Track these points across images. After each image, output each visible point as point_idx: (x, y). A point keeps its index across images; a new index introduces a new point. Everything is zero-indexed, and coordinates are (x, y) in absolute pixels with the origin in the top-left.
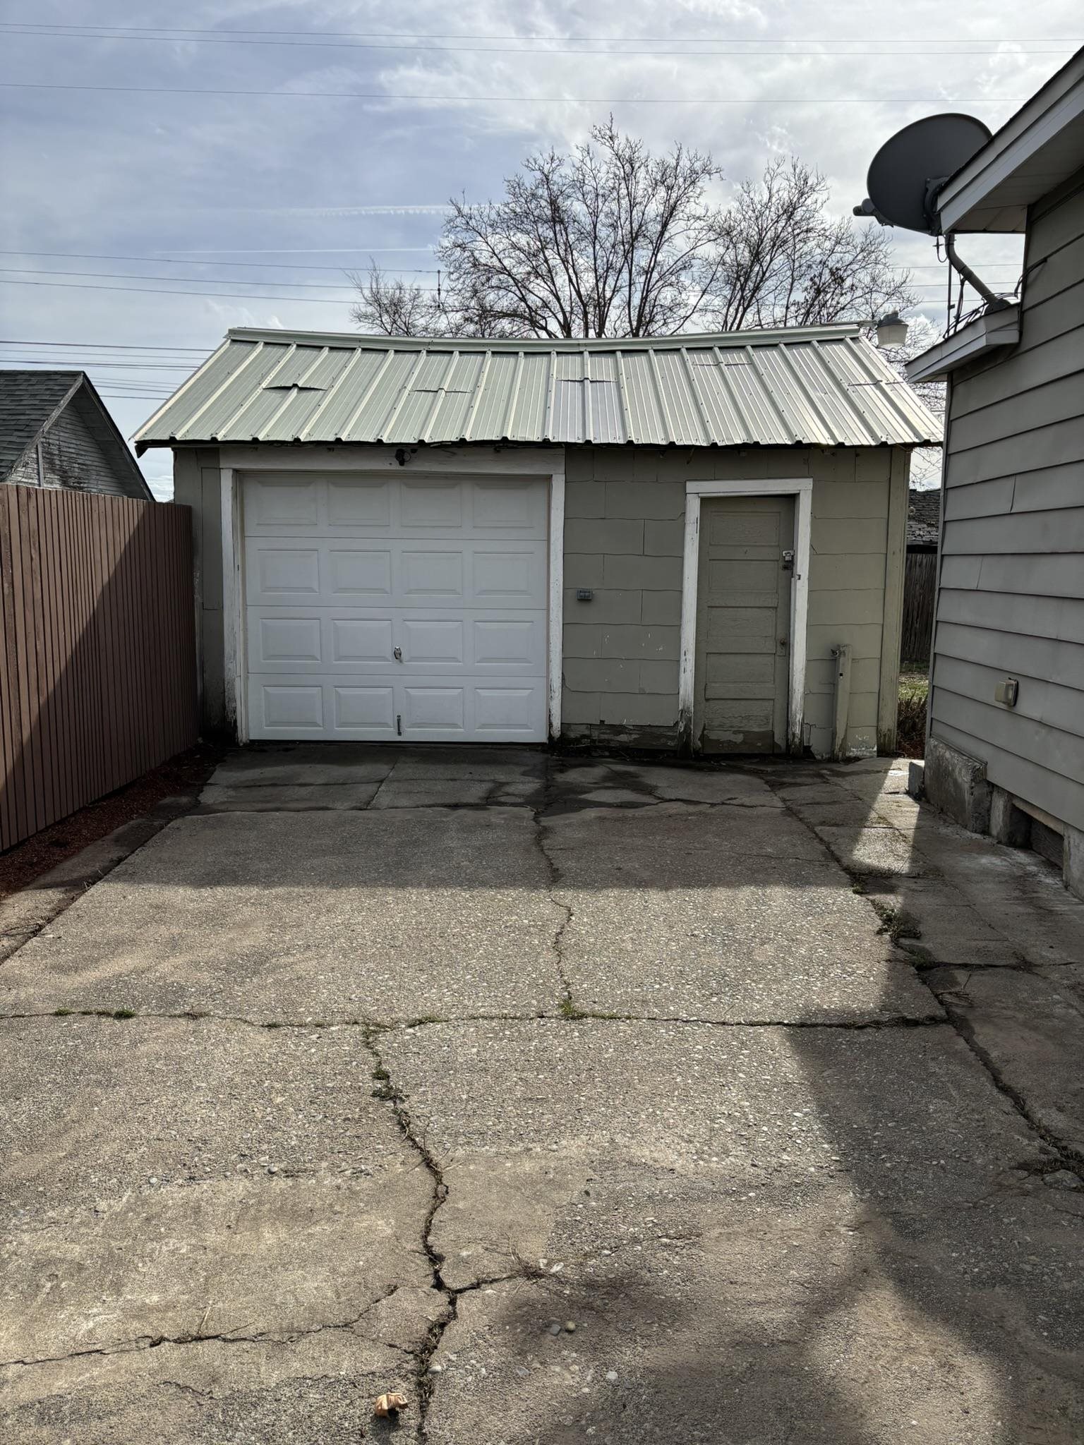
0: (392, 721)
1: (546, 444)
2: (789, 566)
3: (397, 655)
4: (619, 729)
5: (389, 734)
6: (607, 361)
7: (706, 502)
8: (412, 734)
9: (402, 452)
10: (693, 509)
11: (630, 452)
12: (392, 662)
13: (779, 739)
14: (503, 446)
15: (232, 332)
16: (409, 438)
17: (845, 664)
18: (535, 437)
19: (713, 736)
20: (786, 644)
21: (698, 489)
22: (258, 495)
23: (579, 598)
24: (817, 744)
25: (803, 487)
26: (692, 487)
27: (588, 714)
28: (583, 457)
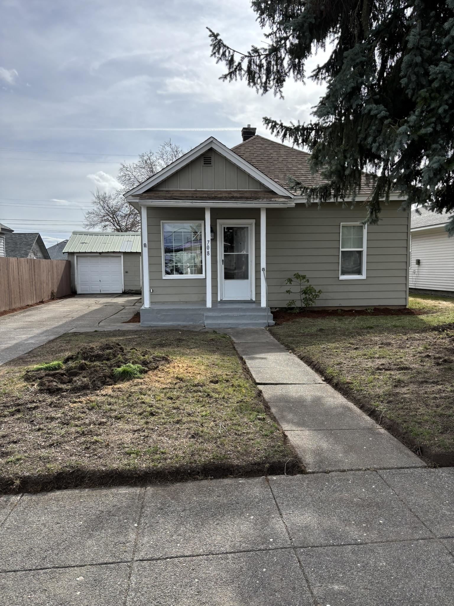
0: (99, 290)
1: (120, 252)
3: (100, 281)
4: (132, 290)
5: (99, 292)
6: (133, 237)
8: (102, 292)
9: (100, 253)
11: (131, 253)
12: (99, 282)
14: (114, 252)
15: (73, 232)
16: (101, 251)
18: (118, 251)
22: (79, 258)
23: (126, 272)
26: (140, 257)
27: (128, 288)
28: (125, 253)
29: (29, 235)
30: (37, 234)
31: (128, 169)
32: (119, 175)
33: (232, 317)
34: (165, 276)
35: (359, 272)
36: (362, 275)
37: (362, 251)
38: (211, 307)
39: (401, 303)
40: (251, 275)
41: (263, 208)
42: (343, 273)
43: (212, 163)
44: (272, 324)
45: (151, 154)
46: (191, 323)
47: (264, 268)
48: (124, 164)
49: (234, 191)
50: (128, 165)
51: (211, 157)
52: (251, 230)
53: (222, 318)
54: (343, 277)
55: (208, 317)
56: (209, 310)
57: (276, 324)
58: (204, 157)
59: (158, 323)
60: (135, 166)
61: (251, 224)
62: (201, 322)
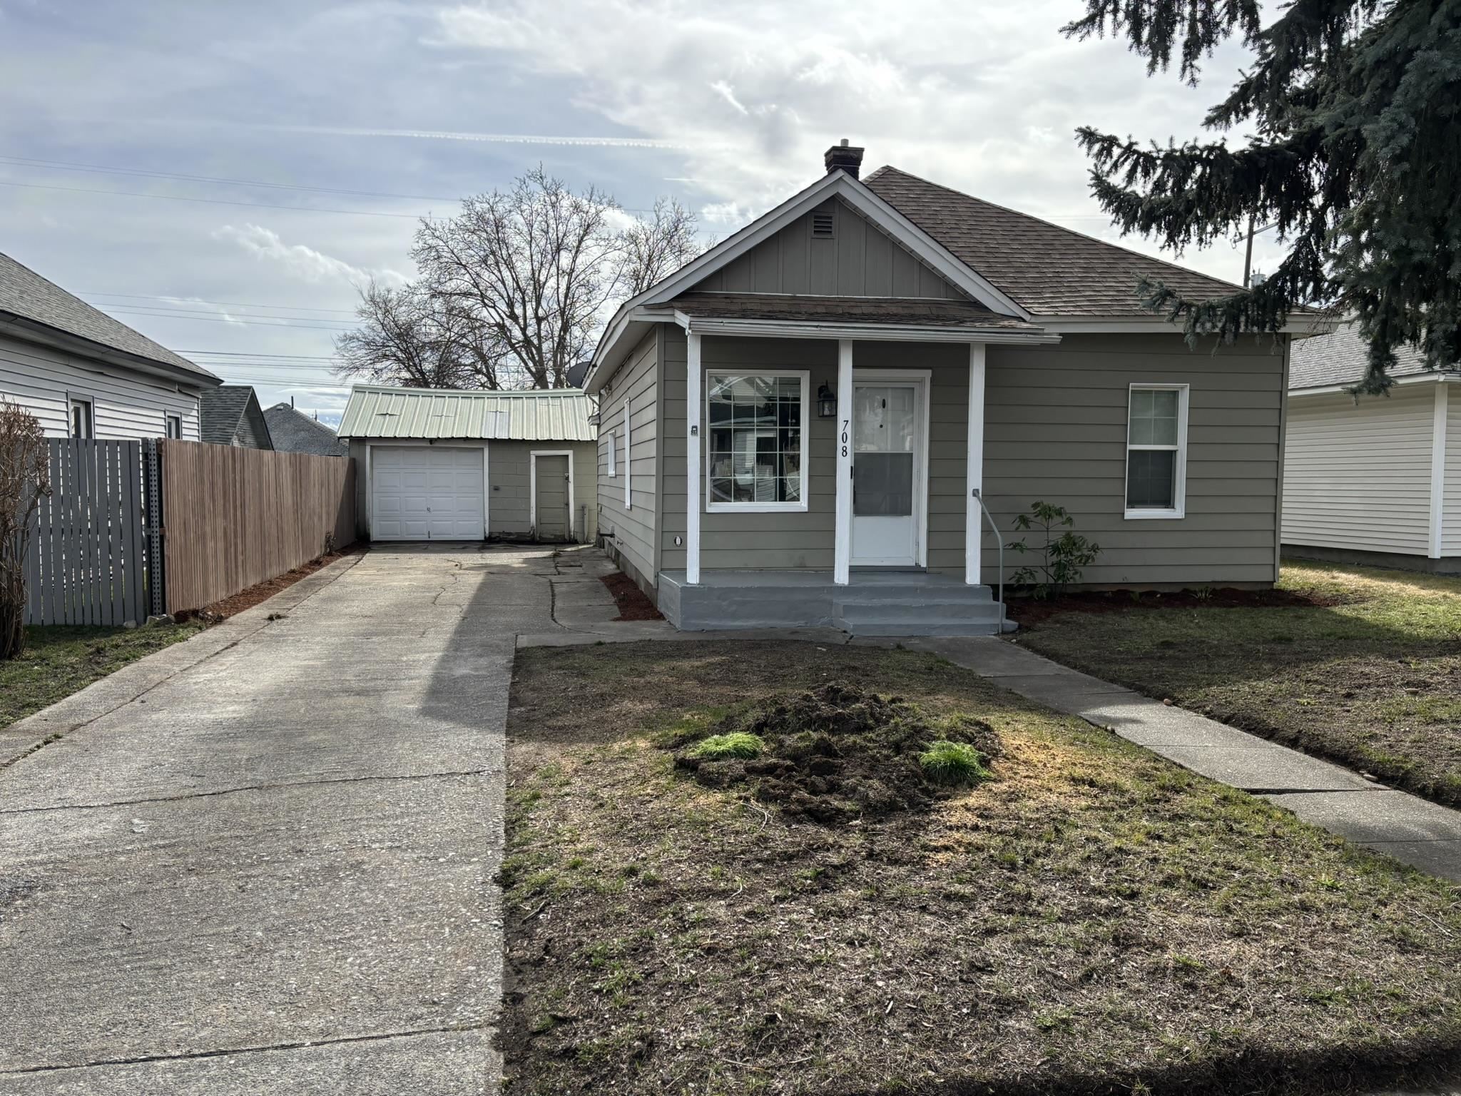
0: (427, 533)
1: (481, 438)
2: (567, 478)
3: (428, 509)
4: (510, 534)
5: (425, 538)
6: (506, 401)
7: (537, 457)
8: (433, 538)
9: (431, 441)
10: (533, 460)
11: (510, 442)
12: (427, 512)
13: (567, 537)
14: (467, 439)
15: (354, 387)
16: (434, 436)
17: (586, 511)
18: (478, 436)
19: (544, 536)
20: (567, 505)
21: (534, 453)
22: (376, 452)
23: (495, 489)
24: (579, 538)
25: (570, 453)
26: (532, 452)
27: (499, 529)
28: (494, 443)
29: (229, 391)
30: (249, 388)
31: (437, 234)
32: (416, 246)
33: (907, 610)
34: (710, 506)
35: (1168, 502)
36: (1173, 507)
37: (1175, 451)
38: (846, 583)
39: (1263, 575)
40: (918, 507)
41: (978, 344)
42: (1132, 504)
43: (833, 230)
44: (1012, 629)
45: (497, 199)
46: (802, 623)
47: (978, 490)
48: (428, 221)
49: (886, 301)
50: (438, 222)
51: (831, 218)
52: (922, 397)
53: (882, 610)
54: (1131, 514)
55: (848, 610)
56: (842, 590)
57: (1020, 627)
58: (816, 217)
59: (722, 623)
60: (453, 226)
61: (922, 381)
62: (825, 620)
